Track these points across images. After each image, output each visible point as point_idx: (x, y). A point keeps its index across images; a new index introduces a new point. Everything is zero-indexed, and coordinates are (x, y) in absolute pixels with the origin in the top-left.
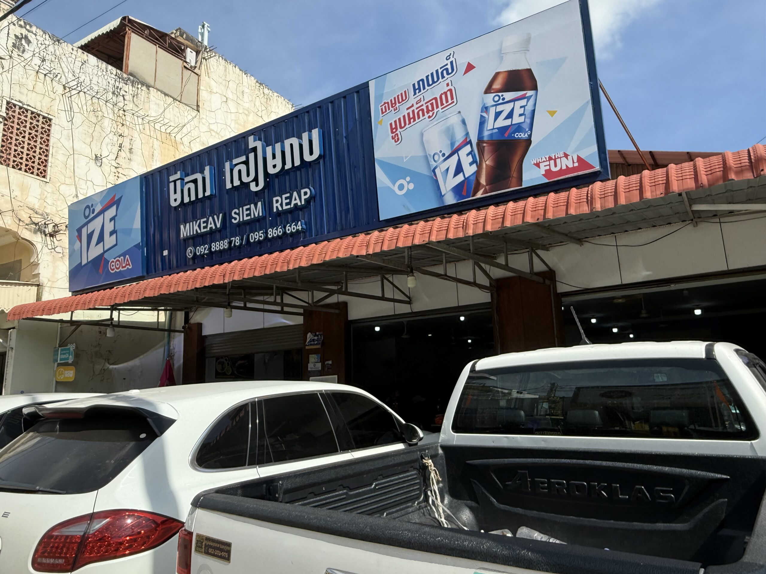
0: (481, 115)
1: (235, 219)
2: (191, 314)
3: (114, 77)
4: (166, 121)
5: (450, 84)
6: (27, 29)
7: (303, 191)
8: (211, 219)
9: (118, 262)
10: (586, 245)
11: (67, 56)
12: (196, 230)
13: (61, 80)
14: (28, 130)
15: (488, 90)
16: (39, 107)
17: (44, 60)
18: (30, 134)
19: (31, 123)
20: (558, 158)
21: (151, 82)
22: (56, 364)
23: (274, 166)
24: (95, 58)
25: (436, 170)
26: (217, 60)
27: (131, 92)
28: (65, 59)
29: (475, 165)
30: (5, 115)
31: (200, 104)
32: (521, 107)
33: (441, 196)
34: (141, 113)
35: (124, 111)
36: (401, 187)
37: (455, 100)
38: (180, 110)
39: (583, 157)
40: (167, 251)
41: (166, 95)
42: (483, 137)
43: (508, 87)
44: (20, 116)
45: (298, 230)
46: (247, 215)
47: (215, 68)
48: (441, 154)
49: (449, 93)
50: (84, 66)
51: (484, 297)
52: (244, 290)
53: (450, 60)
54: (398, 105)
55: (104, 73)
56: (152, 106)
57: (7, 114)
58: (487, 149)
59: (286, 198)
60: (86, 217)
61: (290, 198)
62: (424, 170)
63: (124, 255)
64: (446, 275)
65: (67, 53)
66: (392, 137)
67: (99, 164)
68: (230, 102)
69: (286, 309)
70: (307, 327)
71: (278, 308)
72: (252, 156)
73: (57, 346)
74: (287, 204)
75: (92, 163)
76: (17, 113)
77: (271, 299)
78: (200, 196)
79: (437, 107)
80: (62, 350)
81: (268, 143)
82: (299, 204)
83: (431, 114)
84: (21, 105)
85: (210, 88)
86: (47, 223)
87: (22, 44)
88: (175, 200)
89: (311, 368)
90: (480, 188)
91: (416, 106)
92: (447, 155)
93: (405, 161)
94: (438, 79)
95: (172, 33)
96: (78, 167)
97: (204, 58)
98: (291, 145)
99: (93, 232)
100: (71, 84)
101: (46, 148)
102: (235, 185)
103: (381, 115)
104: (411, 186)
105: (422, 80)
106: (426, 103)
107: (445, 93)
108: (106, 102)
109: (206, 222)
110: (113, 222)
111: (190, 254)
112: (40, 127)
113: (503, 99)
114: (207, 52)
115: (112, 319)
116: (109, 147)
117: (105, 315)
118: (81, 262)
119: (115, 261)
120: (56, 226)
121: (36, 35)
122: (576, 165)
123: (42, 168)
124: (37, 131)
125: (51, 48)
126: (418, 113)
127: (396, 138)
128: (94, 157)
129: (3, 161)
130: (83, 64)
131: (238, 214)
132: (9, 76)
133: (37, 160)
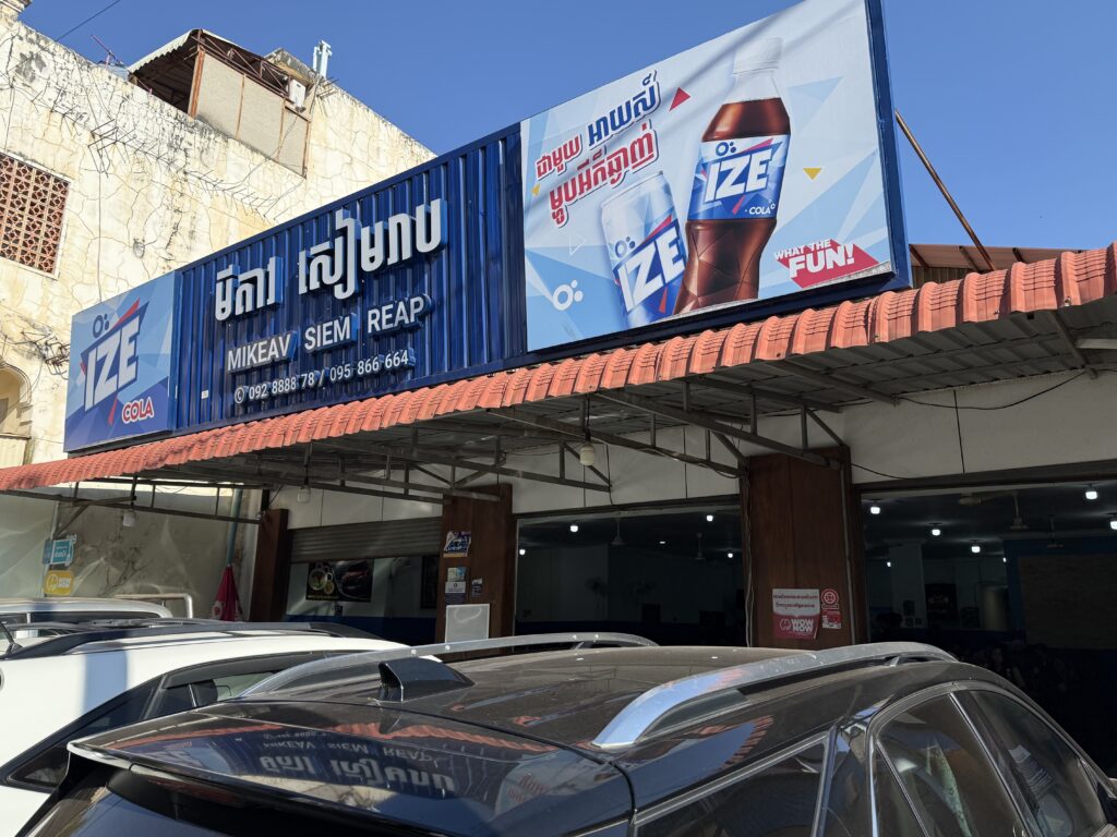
0: (696, 178)
1: (310, 343)
3: (173, 121)
4: (251, 190)
5: (648, 126)
6: (39, 46)
7: (413, 301)
8: (273, 342)
9: (135, 408)
10: (905, 404)
11: (99, 87)
12: (251, 360)
13: (88, 124)
14: (29, 198)
15: (709, 135)
16: (50, 163)
17: (62, 92)
18: (32, 204)
19: (36, 188)
20: (821, 249)
21: (231, 128)
22: (47, 566)
23: (372, 259)
24: (145, 92)
25: (620, 271)
26: (339, 99)
27: (198, 145)
28: (96, 93)
29: (681, 262)
31: (309, 166)
32: (762, 163)
33: (625, 313)
34: (212, 177)
35: (185, 173)
36: (563, 297)
37: (655, 153)
38: (275, 174)
39: (862, 248)
40: (207, 392)
41: (254, 150)
42: (697, 215)
43: (741, 131)
44: (19, 178)
45: (402, 364)
46: (329, 338)
47: (336, 111)
48: (628, 244)
49: (645, 141)
50: (126, 103)
51: (729, 486)
52: (342, 459)
53: (650, 85)
54: (564, 161)
55: (158, 115)
56: (231, 166)
58: (703, 234)
59: (388, 312)
60: (96, 335)
61: (393, 312)
62: (601, 271)
63: (144, 396)
65: (101, 82)
66: (554, 214)
67: (139, 254)
68: (356, 166)
69: (412, 492)
70: (446, 523)
71: (401, 491)
72: (339, 242)
73: (51, 538)
74: (388, 321)
75: (129, 253)
76: (14, 171)
77: (381, 474)
78: (260, 304)
79: (626, 165)
80: (57, 545)
81: (367, 221)
82: (407, 322)
83: (615, 175)
84: (21, 159)
85: (325, 142)
86: (49, 343)
87: (31, 68)
88: (223, 310)
89: (451, 590)
90: (689, 299)
91: (592, 164)
92: (637, 245)
93: (571, 254)
95: (270, 57)
96: (105, 258)
97: (318, 96)
98: (399, 225)
99: (104, 359)
100: (104, 129)
101: (57, 226)
102: (312, 288)
103: (538, 179)
104: (579, 296)
105: (604, 119)
106: (608, 158)
107: (640, 141)
108: (158, 158)
109: (267, 347)
110: (133, 343)
111: (240, 398)
112: (49, 194)
113: (733, 150)
114: (324, 87)
115: (134, 496)
116: (157, 227)
118: (84, 406)
119: (131, 405)
120: (63, 347)
121: (53, 54)
122: (851, 261)
123: (48, 257)
124: (43, 201)
125: (76, 75)
126: (596, 175)
127: (559, 216)
128: (132, 242)
130: (124, 100)
131: (315, 336)
132: (6, 115)
133: (40, 245)
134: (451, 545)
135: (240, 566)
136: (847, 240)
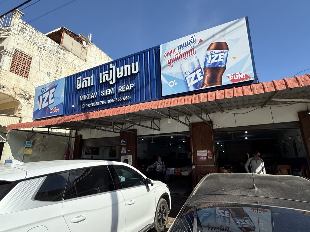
0: (205, 58)
1: (103, 94)
2: (78, 131)
3: (57, 46)
4: (74, 64)
5: (193, 47)
6: (26, 25)
7: (131, 84)
8: (92, 94)
9: (54, 109)
10: (224, 113)
12: (86, 98)
13: (37, 45)
14: (22, 60)
15: (208, 49)
16: (28, 53)
17: (31, 37)
18: (23, 62)
19: (24, 58)
20: (237, 74)
21: (70, 50)
22: (25, 147)
23: (120, 75)
24: (51, 39)
25: (186, 78)
26: (94, 46)
27: (63, 52)
28: (39, 38)
29: (202, 76)
30: (14, 54)
31: (87, 60)
32: (222, 56)
33: (188, 88)
34: (66, 60)
35: (60, 58)
36: (172, 84)
37: (195, 52)
38: (80, 61)
39: (247, 74)
40: (74, 105)
41: (75, 55)
42: (206, 66)
43: (216, 48)
44: (20, 55)
45: (128, 99)
46: (108, 93)
47: (93, 48)
48: (188, 72)
50: (46, 41)
53: (193, 38)
54: (171, 54)
55: (53, 45)
56: (70, 58)
57: (15, 54)
58: (208, 70)
59: (124, 87)
60: (42, 92)
61: (126, 87)
62: (182, 79)
63: (56, 106)
65: (40, 36)
67: (49, 76)
68: (97, 60)
70: (121, 138)
71: (112, 130)
72: (111, 71)
74: (124, 89)
75: (46, 75)
78: (89, 85)
79: (188, 55)
80: (27, 142)
81: (118, 66)
82: (129, 89)
83: (185, 57)
84: (21, 51)
85: (90, 55)
86: (26, 95)
87: (23, 30)
88: (79, 87)
89: (122, 152)
90: (205, 85)
91: (179, 54)
92: (191, 72)
93: (174, 74)
94: (188, 45)
95: (79, 35)
97: (89, 45)
98: (127, 67)
99: (44, 98)
100: (41, 46)
101: (29, 68)
102: (103, 81)
103: (164, 57)
104: (176, 84)
105: (182, 45)
106: (183, 53)
107: (191, 50)
108: (53, 54)
109: (91, 95)
110: (53, 94)
111: (83, 107)
112: (27, 60)
113: (215, 52)
114: (90, 43)
115: (48, 131)
116: (53, 70)
117: (46, 130)
118: (39, 109)
119: (52, 108)
120: (30, 96)
121: (29, 28)
122: (245, 77)
123: (26, 74)
124: (26, 61)
125: (34, 33)
126: (180, 57)
127: (170, 66)
128: (47, 73)
129: (11, 71)
130: (46, 40)
131: (104, 92)
132: (17, 40)
133: (25, 72)
134: (122, 143)
136: (243, 73)
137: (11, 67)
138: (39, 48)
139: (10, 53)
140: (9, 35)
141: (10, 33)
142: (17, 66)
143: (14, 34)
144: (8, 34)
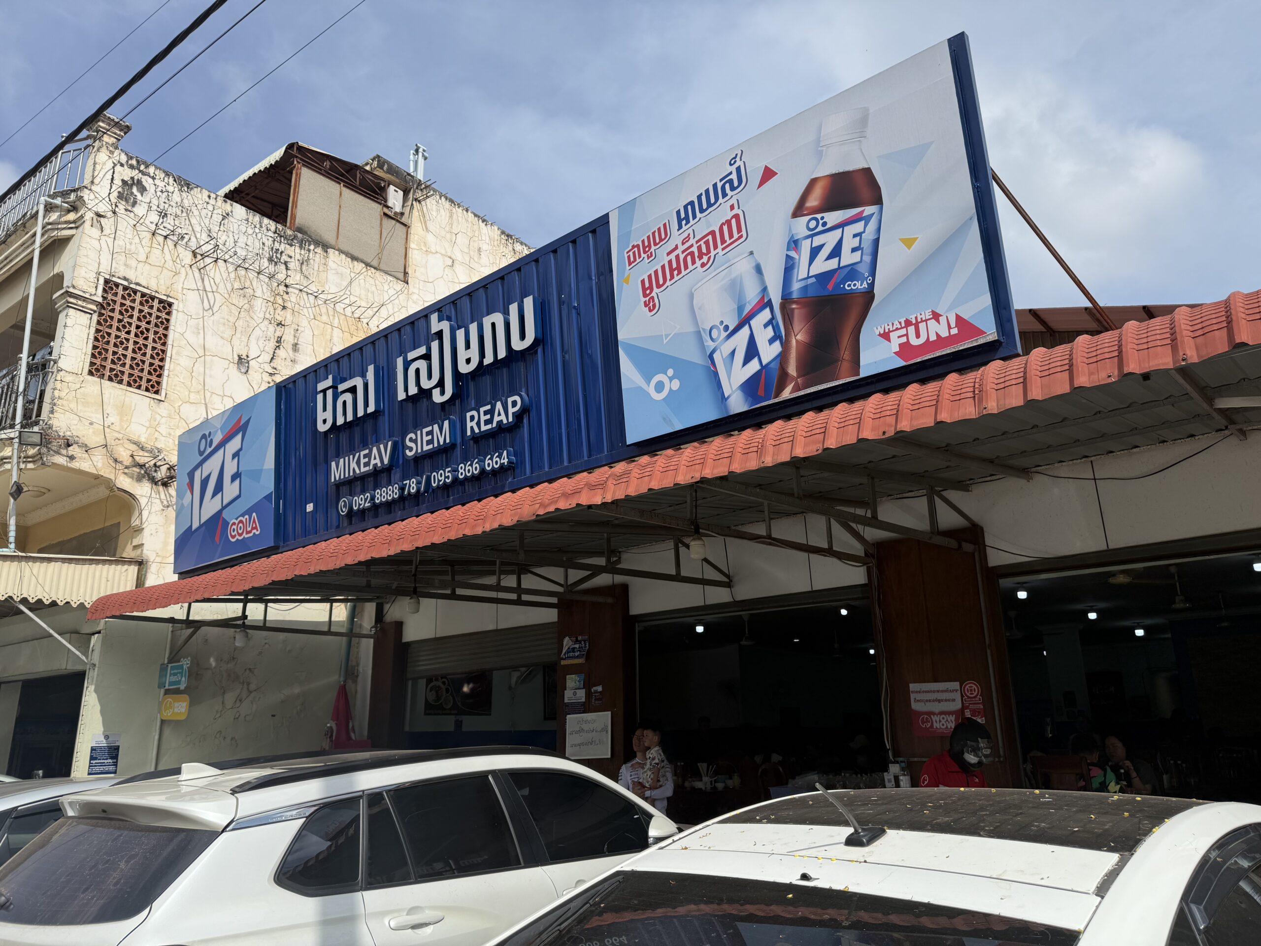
0: (787, 255)
2: (386, 607)
3: (272, 235)
4: (353, 299)
5: (736, 206)
6: (140, 171)
7: (510, 400)
8: (375, 450)
9: (241, 525)
10: (1039, 479)
11: (200, 207)
12: (354, 469)
13: (190, 244)
14: (134, 322)
15: (799, 211)
16: (153, 285)
17: (163, 215)
18: (138, 327)
19: (141, 311)
20: (922, 321)
21: (330, 238)
22: (162, 691)
23: (468, 361)
24: (244, 208)
25: (715, 356)
26: (438, 202)
27: (298, 257)
28: (196, 213)
29: (777, 343)
30: (100, 300)
31: (410, 271)
32: (855, 236)
33: (724, 399)
34: (313, 288)
35: (286, 286)
36: (660, 387)
37: (744, 233)
38: (377, 281)
39: (965, 317)
40: (312, 505)
41: (354, 258)
42: (791, 293)
43: (831, 203)
44: (124, 302)
45: (502, 465)
46: (429, 443)
47: (434, 213)
48: (722, 327)
49: (734, 222)
50: (226, 221)
51: (855, 575)
52: (452, 566)
53: (736, 165)
54: (653, 248)
55: (257, 230)
56: (332, 276)
57: (104, 298)
58: (798, 312)
59: (486, 413)
60: (200, 453)
61: (491, 412)
62: (696, 358)
63: (249, 512)
64: (769, 537)
65: (201, 202)
66: (645, 302)
67: (243, 370)
68: (456, 265)
69: (525, 597)
70: (562, 628)
71: (514, 596)
72: (435, 345)
73: (166, 662)
74: (487, 422)
75: (233, 368)
76: (120, 296)
77: (491, 580)
78: (360, 413)
79: (716, 247)
80: (172, 669)
81: (459, 323)
82: (505, 421)
83: (705, 259)
84: (126, 283)
85: (425, 246)
86: (158, 464)
87: (132, 193)
88: (325, 421)
89: (570, 699)
90: (788, 381)
91: (681, 248)
92: (731, 328)
93: (665, 342)
94: (717, 199)
95: (367, 164)
96: (211, 376)
97: (416, 200)
98: (493, 325)
99: (209, 476)
100: (205, 248)
101: (162, 348)
102: (410, 393)
103: (628, 268)
104: (676, 385)
105: (692, 203)
106: (697, 242)
107: (728, 222)
108: (259, 273)
109: (369, 455)
110: (236, 459)
111: (344, 510)
112: (154, 315)
113: (824, 224)
114: (421, 190)
115: (244, 616)
116: (261, 342)
117: (233, 610)
118: (191, 526)
119: (237, 522)
120: (171, 468)
121: (153, 178)
122: (954, 331)
123: (154, 378)
124: (148, 323)
125: (176, 197)
126: (685, 259)
127: (651, 305)
128: (236, 358)
129: (95, 370)
130: (224, 218)
131: (415, 441)
132: (110, 241)
133: (146, 367)
134: (568, 652)
135: (355, 681)
136: (950, 309)
137: (93, 356)
138: (199, 257)
139: (85, 299)
140: (77, 224)
141: (82, 217)
142: (116, 349)
143: (95, 217)
144: (74, 222)
